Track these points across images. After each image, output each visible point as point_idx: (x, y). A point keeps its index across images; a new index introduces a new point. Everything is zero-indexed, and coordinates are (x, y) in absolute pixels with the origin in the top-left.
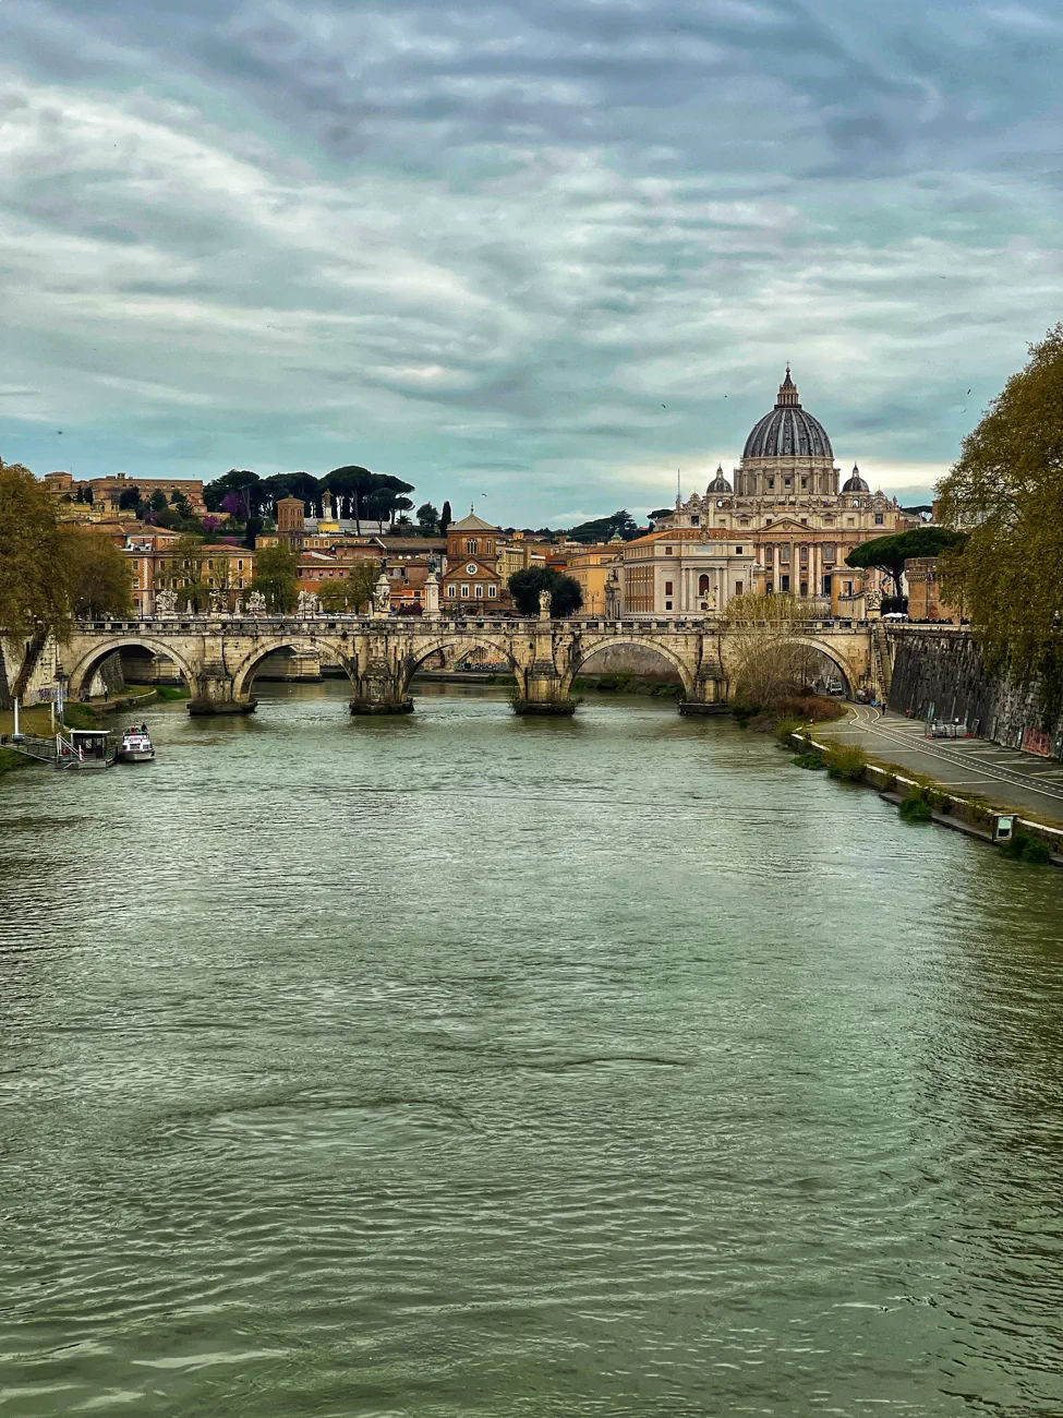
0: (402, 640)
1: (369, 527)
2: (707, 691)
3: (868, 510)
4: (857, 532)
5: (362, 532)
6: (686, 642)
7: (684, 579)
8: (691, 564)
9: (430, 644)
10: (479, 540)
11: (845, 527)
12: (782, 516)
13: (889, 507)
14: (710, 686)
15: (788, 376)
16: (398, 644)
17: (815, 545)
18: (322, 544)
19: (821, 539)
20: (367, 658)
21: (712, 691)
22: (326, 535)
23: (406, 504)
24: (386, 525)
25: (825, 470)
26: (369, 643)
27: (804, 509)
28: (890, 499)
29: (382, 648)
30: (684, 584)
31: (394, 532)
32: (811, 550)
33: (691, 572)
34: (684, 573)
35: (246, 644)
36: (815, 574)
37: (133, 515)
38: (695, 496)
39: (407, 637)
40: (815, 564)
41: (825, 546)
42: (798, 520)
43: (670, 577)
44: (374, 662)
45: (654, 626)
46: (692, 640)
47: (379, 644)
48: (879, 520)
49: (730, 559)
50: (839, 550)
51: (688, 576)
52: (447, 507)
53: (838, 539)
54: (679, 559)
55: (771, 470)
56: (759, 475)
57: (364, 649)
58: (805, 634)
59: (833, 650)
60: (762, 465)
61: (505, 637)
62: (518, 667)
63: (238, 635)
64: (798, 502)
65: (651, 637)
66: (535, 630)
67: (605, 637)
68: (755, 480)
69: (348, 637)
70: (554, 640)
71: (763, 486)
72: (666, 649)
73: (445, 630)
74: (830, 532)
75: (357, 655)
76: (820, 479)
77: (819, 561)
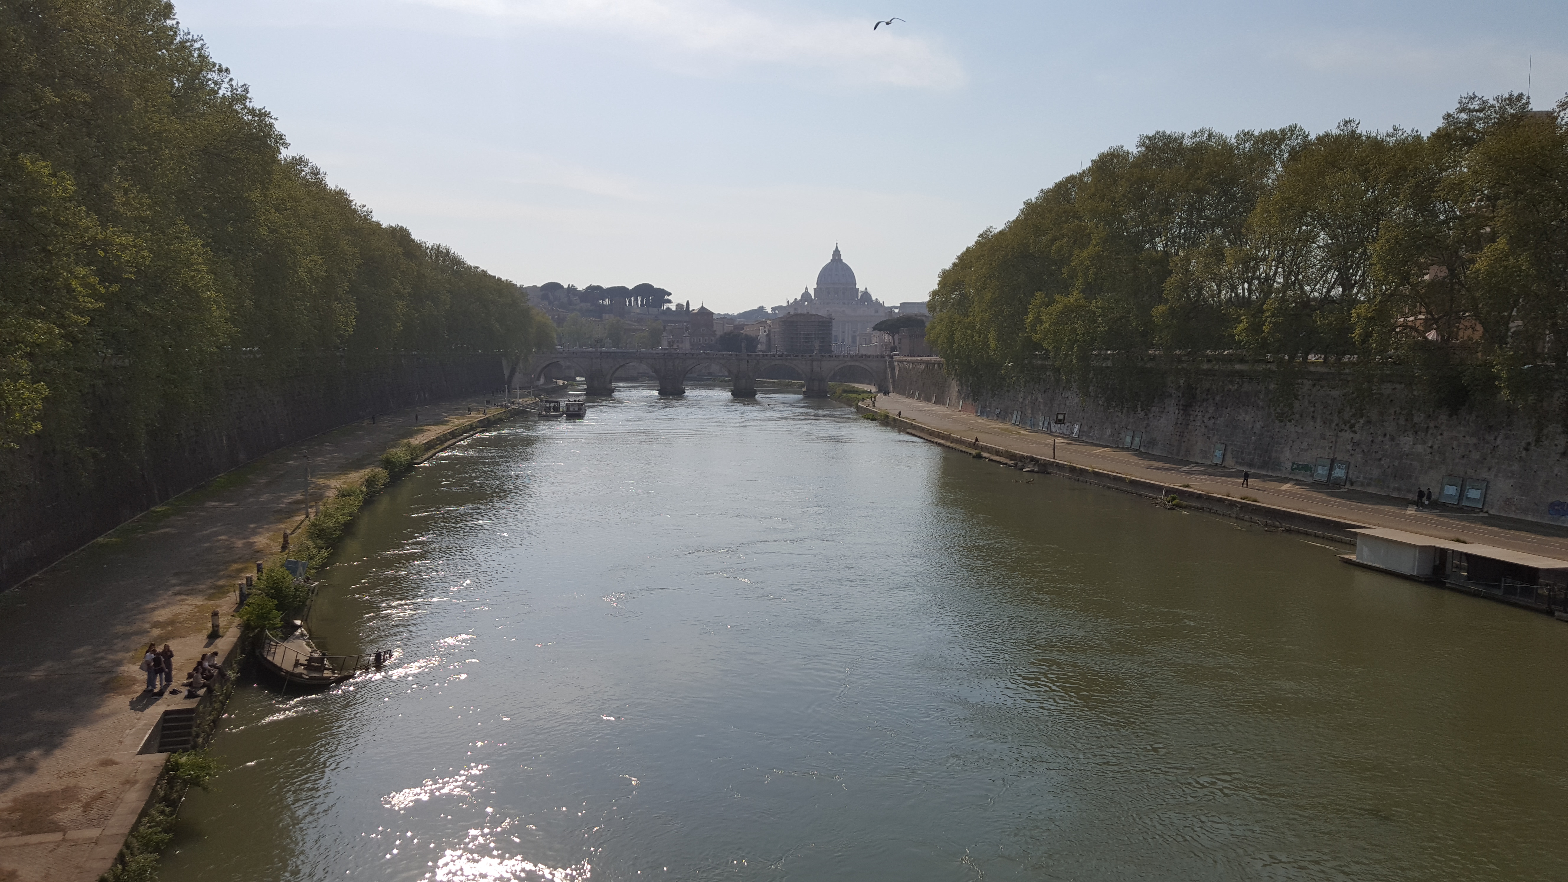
3: (872, 307)
4: (867, 316)
6: (806, 363)
9: (693, 363)
10: (706, 317)
12: (834, 309)
14: (817, 383)
15: (837, 247)
24: (660, 310)
25: (852, 289)
26: (665, 362)
28: (882, 303)
29: (672, 364)
31: (663, 313)
35: (610, 361)
37: (547, 303)
38: (796, 299)
39: (683, 360)
44: (668, 371)
45: (792, 357)
46: (809, 363)
48: (877, 312)
52: (688, 303)
53: (858, 319)
55: (829, 288)
56: (823, 290)
57: (664, 365)
58: (857, 361)
59: (870, 368)
60: (825, 286)
61: (727, 360)
62: (732, 374)
63: (607, 358)
64: (841, 303)
65: (791, 361)
66: (740, 358)
67: (770, 361)
68: (822, 293)
69: (657, 359)
70: (748, 362)
71: (826, 295)
72: (797, 366)
73: (700, 357)
74: (855, 316)
75: (660, 367)
76: (851, 293)
77: (850, 329)
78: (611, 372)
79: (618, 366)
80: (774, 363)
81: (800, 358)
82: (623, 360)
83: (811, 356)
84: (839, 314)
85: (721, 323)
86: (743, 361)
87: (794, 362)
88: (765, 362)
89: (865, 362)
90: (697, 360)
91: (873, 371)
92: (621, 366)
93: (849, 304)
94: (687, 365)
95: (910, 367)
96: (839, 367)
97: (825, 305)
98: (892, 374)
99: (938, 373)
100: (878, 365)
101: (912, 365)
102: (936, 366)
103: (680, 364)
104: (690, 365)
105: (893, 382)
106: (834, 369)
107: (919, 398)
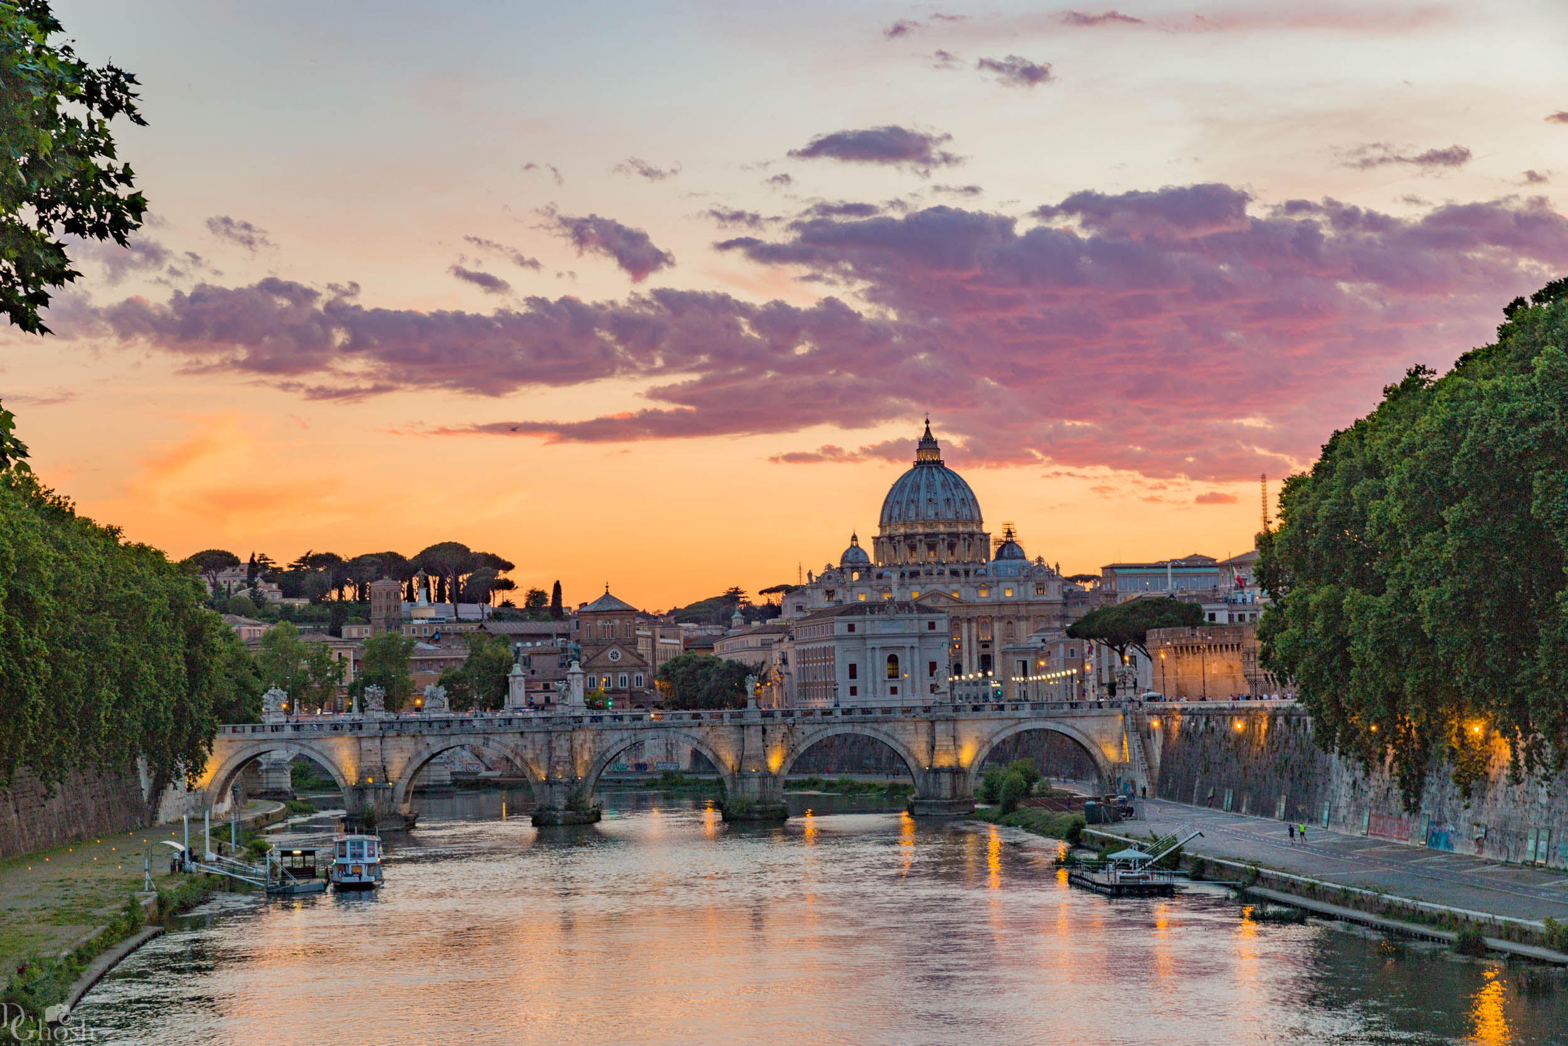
0: (590, 736)
1: (469, 611)
2: (943, 786)
3: (1028, 578)
4: (1016, 604)
5: (461, 616)
6: (916, 729)
7: (869, 659)
8: (877, 643)
9: (622, 740)
10: (617, 622)
11: (1002, 598)
13: (1052, 575)
14: (946, 779)
15: (928, 429)
16: (585, 741)
17: (969, 621)
18: (420, 631)
19: (976, 613)
20: (550, 758)
21: (948, 786)
22: (424, 622)
23: (508, 585)
25: (972, 535)
26: (550, 742)
27: (955, 579)
29: (566, 746)
30: (869, 665)
31: (496, 616)
32: (965, 626)
33: (878, 653)
34: (869, 653)
35: (407, 743)
36: (970, 653)
38: (829, 566)
39: (594, 734)
40: (970, 640)
41: (981, 621)
42: (948, 591)
43: (853, 659)
44: (557, 763)
46: (924, 727)
47: (562, 742)
48: (1041, 589)
49: (921, 637)
50: (996, 625)
51: (873, 658)
52: (557, 587)
53: (995, 612)
54: (863, 638)
55: (913, 536)
56: (899, 542)
57: (545, 748)
58: (1049, 717)
59: (1084, 734)
60: (902, 530)
61: (708, 729)
62: (723, 763)
63: (399, 735)
64: (947, 572)
65: (875, 726)
66: (744, 722)
67: (822, 727)
68: (895, 548)
69: (526, 735)
70: (764, 731)
71: (905, 556)
72: (893, 738)
73: (639, 724)
74: (985, 605)
75: (537, 755)
76: (969, 545)
77: (974, 638)
78: (409, 772)
79: (426, 755)
80: (830, 732)
81: (899, 715)
82: (440, 738)
83: (927, 709)
84: (942, 602)
85: (647, 637)
86: (752, 730)
87: (885, 727)
88: (809, 729)
89: (1069, 721)
90: (632, 732)
91: (1092, 742)
92: (433, 756)
93: (967, 573)
94: (606, 745)
95: (1202, 727)
96: (1002, 736)
97: (907, 580)
98: (1145, 748)
99: (1287, 741)
100: (1105, 727)
101: (1206, 724)
102: (1280, 720)
103: (587, 745)
104: (612, 746)
105: (1150, 768)
106: (990, 741)
107: (1236, 807)
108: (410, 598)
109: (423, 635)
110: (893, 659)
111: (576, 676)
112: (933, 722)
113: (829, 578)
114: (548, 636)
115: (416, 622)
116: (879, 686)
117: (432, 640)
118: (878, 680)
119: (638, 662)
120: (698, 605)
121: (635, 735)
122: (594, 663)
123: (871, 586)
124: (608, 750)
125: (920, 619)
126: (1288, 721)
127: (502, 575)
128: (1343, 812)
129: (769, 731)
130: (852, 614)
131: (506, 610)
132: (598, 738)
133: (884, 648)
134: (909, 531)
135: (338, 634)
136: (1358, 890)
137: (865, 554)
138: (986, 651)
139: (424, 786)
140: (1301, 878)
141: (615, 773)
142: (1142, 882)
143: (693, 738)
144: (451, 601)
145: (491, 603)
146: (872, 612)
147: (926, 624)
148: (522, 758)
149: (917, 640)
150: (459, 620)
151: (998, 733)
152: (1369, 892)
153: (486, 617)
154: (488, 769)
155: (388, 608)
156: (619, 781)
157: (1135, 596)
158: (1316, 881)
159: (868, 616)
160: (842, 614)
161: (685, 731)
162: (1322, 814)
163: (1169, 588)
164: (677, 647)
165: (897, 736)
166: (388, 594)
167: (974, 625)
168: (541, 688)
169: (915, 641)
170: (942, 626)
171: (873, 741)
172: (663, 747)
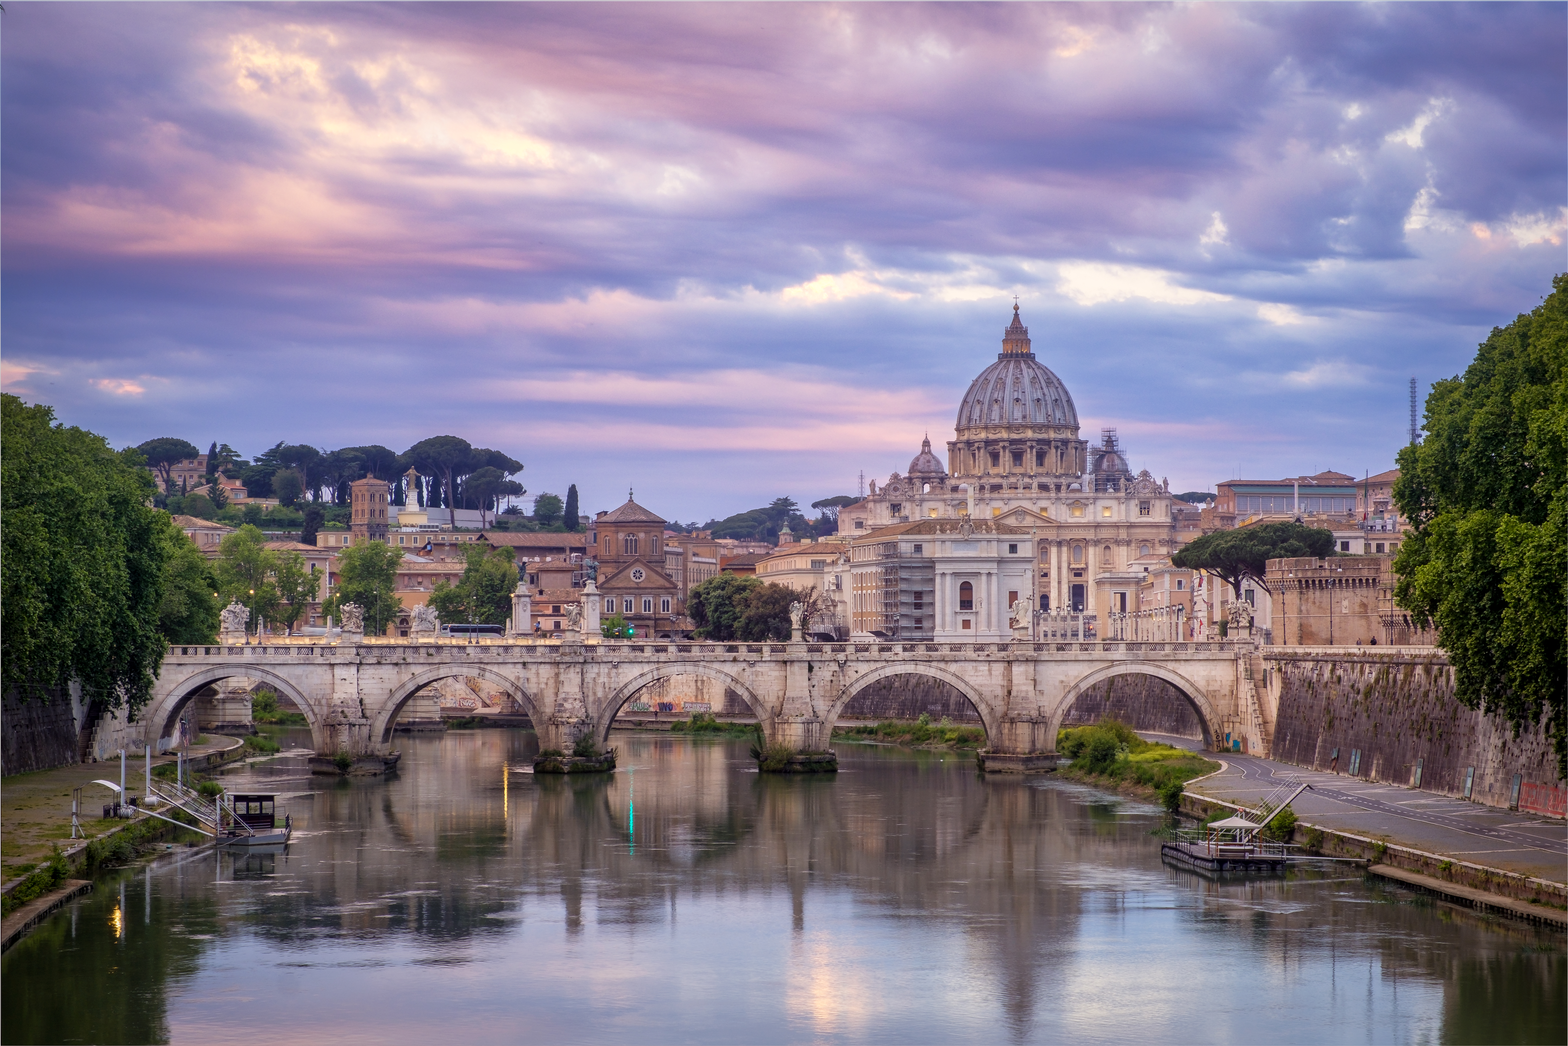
0: (604, 669)
1: (468, 518)
2: (1020, 738)
4: (1116, 526)
5: (458, 524)
7: (938, 588)
8: (949, 568)
9: (642, 675)
10: (642, 535)
11: (1099, 519)
12: (1014, 504)
13: (1160, 492)
14: (1023, 730)
15: (1016, 315)
16: (598, 674)
17: (1059, 544)
18: (409, 541)
19: (1068, 535)
20: (557, 694)
21: (1027, 737)
22: (414, 530)
23: (517, 490)
24: (490, 516)
25: (1065, 442)
26: (557, 675)
27: (1044, 494)
28: (1160, 482)
29: (577, 679)
30: (939, 594)
31: (501, 526)
32: (1054, 550)
33: (948, 579)
34: (938, 579)
35: (388, 673)
36: (1059, 583)
39: (610, 666)
40: (1059, 568)
41: (1074, 545)
42: (1035, 509)
44: (565, 700)
47: (572, 676)
48: (1144, 510)
49: (1000, 561)
50: (1091, 550)
51: (944, 583)
53: (1090, 535)
54: (932, 561)
55: (996, 442)
56: (979, 448)
57: (551, 682)
58: (1146, 661)
59: (1187, 681)
60: (983, 435)
61: (744, 665)
62: (762, 705)
63: (379, 663)
64: (1035, 485)
65: (942, 665)
66: (785, 656)
67: (879, 665)
68: (974, 455)
69: (530, 666)
70: (811, 669)
71: (986, 464)
72: (963, 680)
73: (663, 657)
74: (1079, 526)
75: (542, 690)
76: (1062, 454)
77: (1064, 565)
78: (391, 706)
79: (411, 687)
80: (890, 671)
81: (971, 654)
82: (427, 668)
83: (1003, 647)
84: (1029, 521)
85: (678, 554)
86: (796, 667)
87: (953, 667)
88: (863, 668)
89: (1171, 666)
90: (654, 666)
91: (1197, 690)
92: (419, 688)
93: (1058, 488)
94: (623, 680)
95: (1327, 675)
96: (1091, 681)
97: (987, 495)
98: (1259, 699)
99: (1426, 694)
100: (1213, 673)
101: (1333, 671)
102: (1419, 670)
103: (601, 680)
104: (631, 682)
105: (1265, 722)
106: (1077, 686)
107: (1364, 771)
108: (399, 501)
109: (413, 545)
110: (966, 588)
111: (592, 598)
112: (1009, 662)
113: (896, 489)
114: (560, 550)
115: (404, 530)
116: (948, 619)
117: (425, 550)
118: (948, 610)
119: (667, 585)
120: (739, 518)
121: (658, 669)
122: (614, 583)
123: (944, 500)
124: (626, 686)
125: (999, 541)
126: (1428, 671)
127: (508, 478)
128: (1489, 780)
129: (816, 669)
130: (919, 533)
131: (511, 519)
132: (614, 671)
133: (955, 574)
134: (991, 436)
135: (313, 542)
136: (1502, 872)
137: (938, 462)
138: (1078, 580)
139: (409, 722)
140: (1436, 856)
141: (634, 713)
142: (1248, 856)
143: (726, 675)
144: (447, 506)
145: (495, 510)
146: (943, 531)
147: (1006, 547)
148: (524, 694)
149: (995, 565)
150: (456, 529)
151: (1086, 677)
152: (1516, 875)
153: (487, 526)
154: (485, 705)
155: (372, 512)
156: (640, 723)
157: (1255, 519)
158: (1453, 860)
159: (938, 535)
160: (907, 532)
161: (716, 666)
162: (1465, 782)
163: (1296, 511)
164: (713, 567)
165: (967, 679)
166: (372, 496)
167: (1065, 549)
168: (550, 611)
169: (993, 567)
170: (1026, 550)
171: (939, 684)
172: (693, 684)
